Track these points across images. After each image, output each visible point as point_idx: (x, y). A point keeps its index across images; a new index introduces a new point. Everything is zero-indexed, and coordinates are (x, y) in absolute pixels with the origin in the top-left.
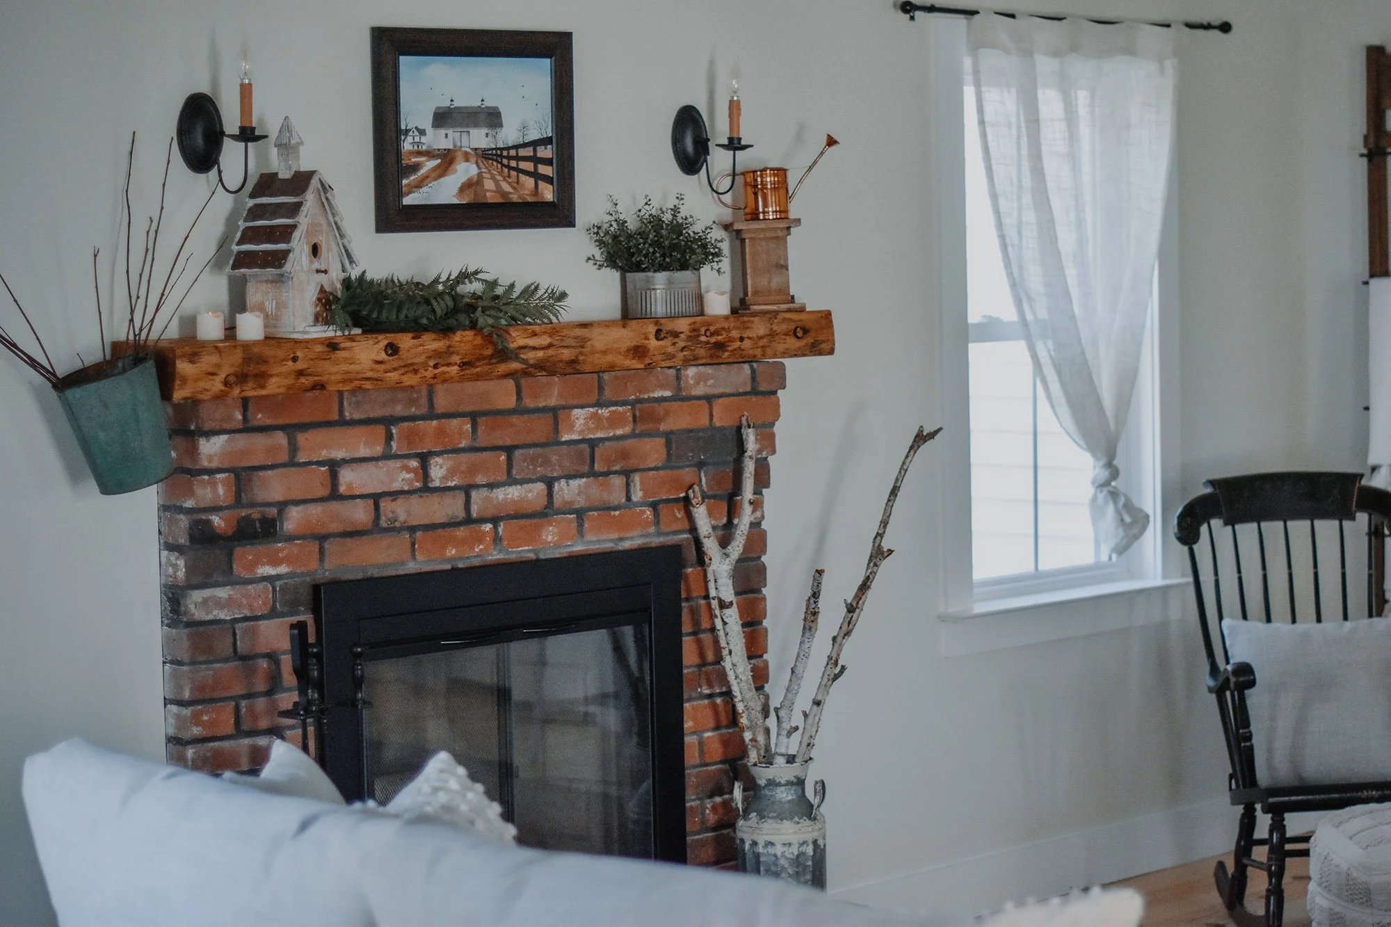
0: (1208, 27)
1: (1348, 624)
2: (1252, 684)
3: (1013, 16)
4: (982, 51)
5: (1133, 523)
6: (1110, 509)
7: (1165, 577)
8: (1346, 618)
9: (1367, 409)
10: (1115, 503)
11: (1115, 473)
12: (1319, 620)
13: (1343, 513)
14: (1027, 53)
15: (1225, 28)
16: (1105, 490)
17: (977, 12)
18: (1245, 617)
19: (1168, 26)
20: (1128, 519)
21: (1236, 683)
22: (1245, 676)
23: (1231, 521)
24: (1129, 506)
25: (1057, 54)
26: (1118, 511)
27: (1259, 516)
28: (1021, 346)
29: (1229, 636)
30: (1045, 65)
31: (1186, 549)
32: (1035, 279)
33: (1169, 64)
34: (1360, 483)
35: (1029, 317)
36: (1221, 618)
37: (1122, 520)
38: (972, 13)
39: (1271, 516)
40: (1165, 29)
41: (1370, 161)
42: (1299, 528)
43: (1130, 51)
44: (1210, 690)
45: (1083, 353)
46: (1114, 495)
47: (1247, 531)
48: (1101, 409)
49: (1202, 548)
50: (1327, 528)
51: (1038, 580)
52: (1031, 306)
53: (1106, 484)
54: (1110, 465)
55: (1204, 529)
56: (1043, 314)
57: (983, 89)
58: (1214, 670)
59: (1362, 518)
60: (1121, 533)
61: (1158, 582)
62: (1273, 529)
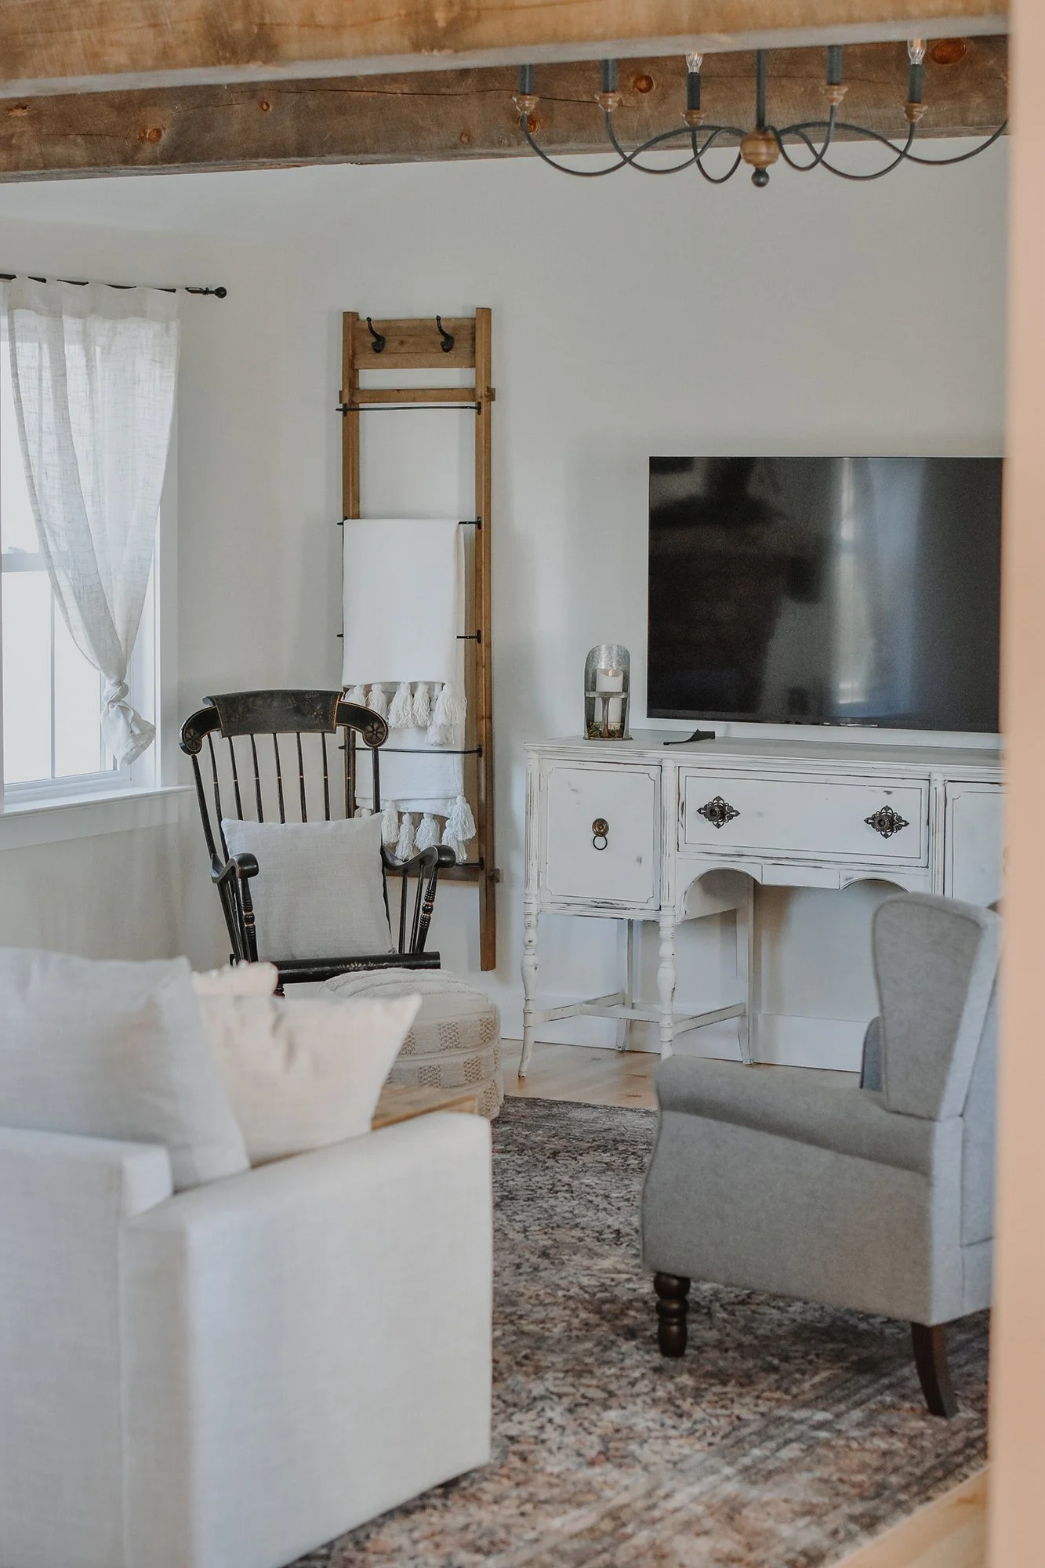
0: (206, 292)
1: (331, 823)
2: (255, 872)
3: (44, 281)
4: (17, 311)
5: (140, 734)
6: (121, 722)
7: (163, 785)
8: (328, 818)
9: (342, 636)
10: (126, 717)
11: (125, 691)
12: (304, 820)
13: (327, 727)
14: (56, 314)
15: (221, 292)
16: (116, 705)
17: (14, 277)
18: (241, 817)
19: (174, 291)
20: (137, 731)
21: (242, 872)
22: (249, 865)
23: (228, 734)
24: (137, 719)
25: (79, 315)
26: (128, 725)
27: (251, 729)
28: (44, 575)
29: (228, 833)
30: (71, 324)
31: (190, 757)
32: (57, 514)
33: (174, 326)
34: (340, 700)
35: (52, 549)
36: (220, 819)
37: (132, 732)
38: (11, 277)
39: (262, 729)
40: (172, 293)
41: (345, 415)
42: (287, 740)
43: (141, 313)
44: (214, 880)
45: (100, 583)
46: (124, 709)
47: (241, 741)
48: (114, 632)
49: (203, 756)
50: (311, 740)
51: (54, 786)
52: (55, 540)
53: (118, 699)
54: (120, 683)
55: (205, 739)
56: (64, 547)
57: (18, 344)
58: (216, 863)
59: (341, 730)
60: (132, 745)
61: (159, 789)
62: (264, 740)
